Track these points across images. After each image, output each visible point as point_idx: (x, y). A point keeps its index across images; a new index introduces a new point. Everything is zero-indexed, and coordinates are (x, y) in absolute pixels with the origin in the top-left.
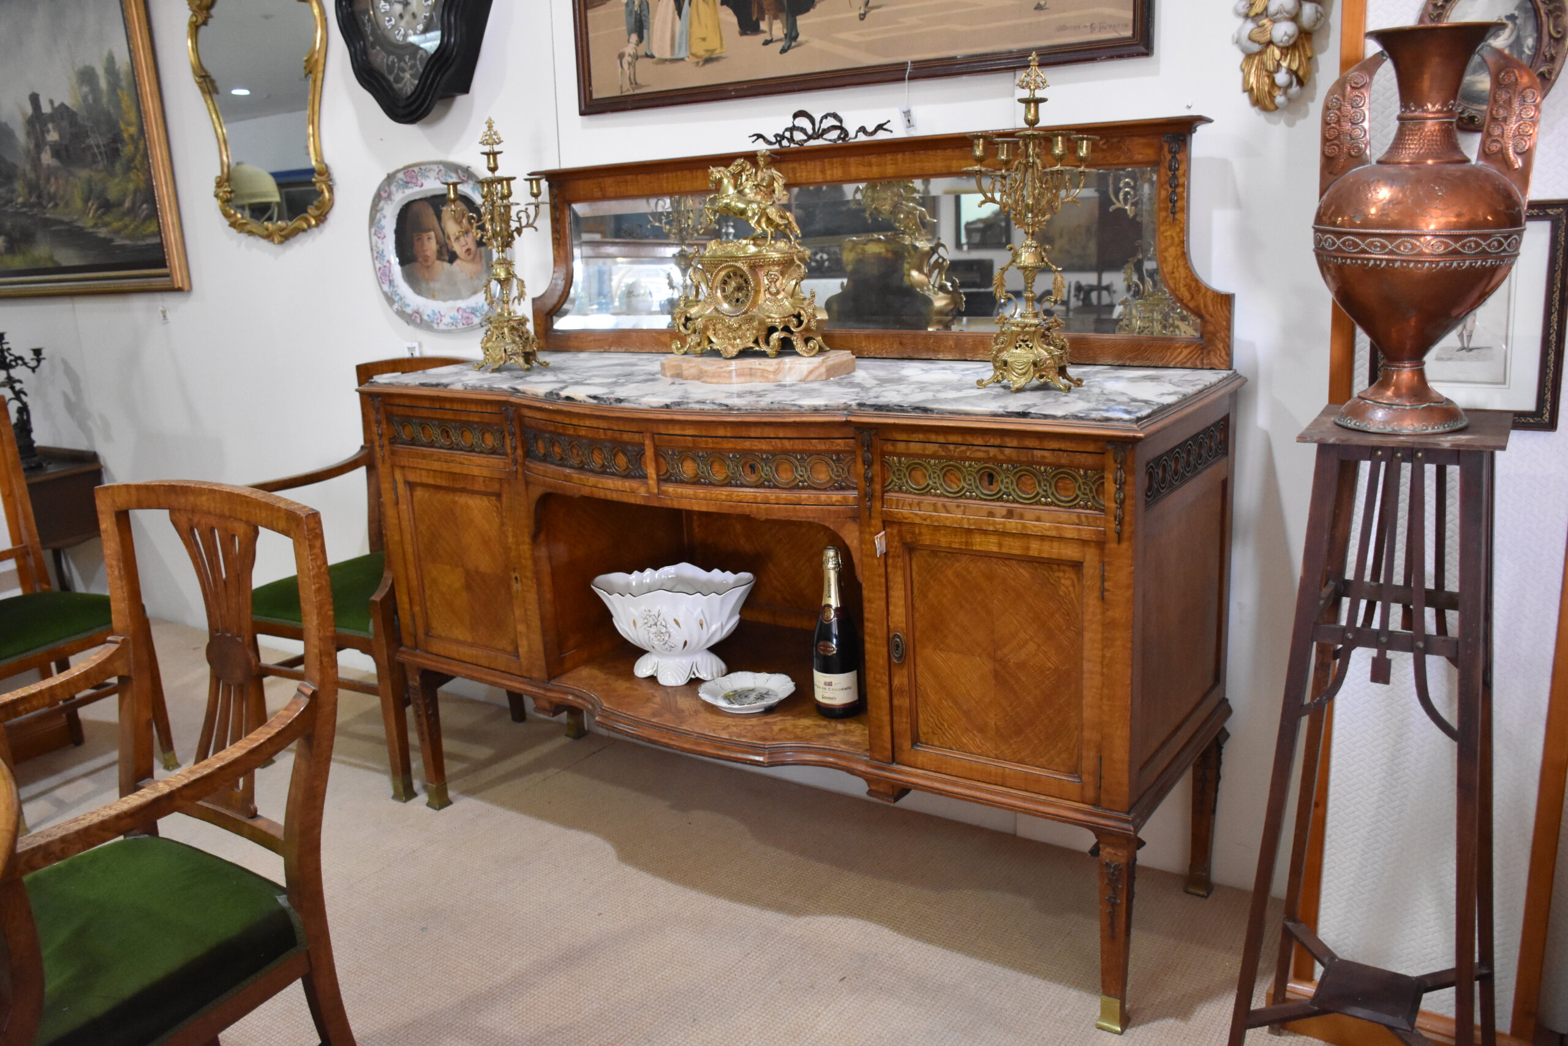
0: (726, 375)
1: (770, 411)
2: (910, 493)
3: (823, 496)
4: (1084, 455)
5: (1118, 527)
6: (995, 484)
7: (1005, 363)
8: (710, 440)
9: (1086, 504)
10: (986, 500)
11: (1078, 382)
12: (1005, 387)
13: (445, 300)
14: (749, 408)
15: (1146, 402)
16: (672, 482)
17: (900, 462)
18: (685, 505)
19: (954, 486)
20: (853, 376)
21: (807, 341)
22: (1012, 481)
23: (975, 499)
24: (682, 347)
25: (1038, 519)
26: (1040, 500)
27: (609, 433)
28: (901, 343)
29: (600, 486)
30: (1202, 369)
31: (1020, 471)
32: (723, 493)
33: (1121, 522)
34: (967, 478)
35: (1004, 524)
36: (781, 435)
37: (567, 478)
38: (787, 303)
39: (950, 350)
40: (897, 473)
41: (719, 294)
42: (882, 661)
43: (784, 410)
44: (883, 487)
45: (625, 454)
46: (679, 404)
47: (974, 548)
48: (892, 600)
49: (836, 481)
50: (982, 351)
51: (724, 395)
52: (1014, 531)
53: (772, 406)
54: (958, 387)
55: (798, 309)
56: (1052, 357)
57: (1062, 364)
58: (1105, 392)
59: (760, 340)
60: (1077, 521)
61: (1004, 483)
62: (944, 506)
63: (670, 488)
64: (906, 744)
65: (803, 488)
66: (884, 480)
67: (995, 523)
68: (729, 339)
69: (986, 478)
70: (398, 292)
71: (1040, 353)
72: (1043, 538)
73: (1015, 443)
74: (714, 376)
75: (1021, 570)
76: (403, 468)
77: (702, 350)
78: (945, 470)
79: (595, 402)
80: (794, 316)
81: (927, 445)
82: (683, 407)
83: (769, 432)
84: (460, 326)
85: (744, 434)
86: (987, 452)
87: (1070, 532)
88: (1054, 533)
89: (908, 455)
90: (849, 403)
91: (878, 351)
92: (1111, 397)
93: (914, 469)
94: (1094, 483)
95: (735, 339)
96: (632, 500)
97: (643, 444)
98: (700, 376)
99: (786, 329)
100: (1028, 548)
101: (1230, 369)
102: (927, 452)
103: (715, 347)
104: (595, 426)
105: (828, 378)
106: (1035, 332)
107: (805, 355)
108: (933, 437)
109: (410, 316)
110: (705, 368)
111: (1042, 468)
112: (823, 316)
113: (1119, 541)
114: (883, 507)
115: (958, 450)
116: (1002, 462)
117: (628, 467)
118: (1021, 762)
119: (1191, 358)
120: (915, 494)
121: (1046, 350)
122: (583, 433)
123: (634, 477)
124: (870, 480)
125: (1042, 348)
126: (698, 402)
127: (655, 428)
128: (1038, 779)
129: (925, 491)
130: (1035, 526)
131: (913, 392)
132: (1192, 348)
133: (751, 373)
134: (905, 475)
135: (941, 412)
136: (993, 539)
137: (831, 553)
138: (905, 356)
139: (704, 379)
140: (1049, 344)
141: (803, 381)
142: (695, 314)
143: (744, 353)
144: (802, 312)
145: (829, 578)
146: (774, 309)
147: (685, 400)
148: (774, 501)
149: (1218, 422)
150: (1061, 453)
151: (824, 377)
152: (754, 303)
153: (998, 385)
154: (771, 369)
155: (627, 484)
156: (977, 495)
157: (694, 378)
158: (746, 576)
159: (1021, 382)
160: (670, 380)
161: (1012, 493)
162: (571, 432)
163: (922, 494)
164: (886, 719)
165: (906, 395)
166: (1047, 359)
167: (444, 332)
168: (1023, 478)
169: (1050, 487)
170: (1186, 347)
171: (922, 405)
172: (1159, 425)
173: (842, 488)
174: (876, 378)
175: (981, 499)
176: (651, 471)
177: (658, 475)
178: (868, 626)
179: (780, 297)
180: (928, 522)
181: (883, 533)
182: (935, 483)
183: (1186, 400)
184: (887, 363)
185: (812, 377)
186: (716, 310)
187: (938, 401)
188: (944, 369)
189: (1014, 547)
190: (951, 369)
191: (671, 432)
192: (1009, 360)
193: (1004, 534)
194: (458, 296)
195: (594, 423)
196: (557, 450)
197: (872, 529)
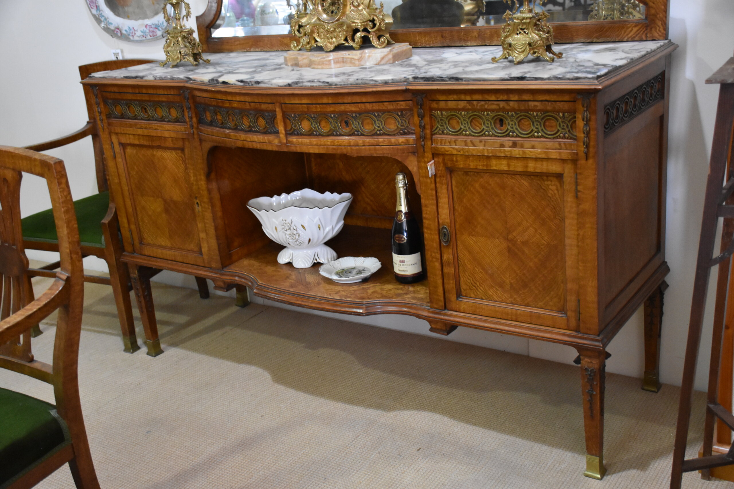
0: (327, 63)
1: (356, 85)
2: (450, 134)
3: (393, 139)
4: (562, 103)
5: (586, 150)
6: (504, 126)
7: (510, 45)
8: (318, 106)
9: (564, 135)
10: (498, 136)
11: (560, 55)
12: (511, 61)
13: (136, 20)
14: (342, 83)
15: (605, 65)
16: (295, 135)
17: (442, 114)
18: (305, 149)
19: (478, 128)
20: (411, 60)
21: (379, 37)
22: (515, 123)
23: (491, 136)
24: (298, 45)
25: (533, 147)
26: (534, 134)
27: (252, 104)
28: (442, 37)
29: (248, 140)
30: (647, 40)
31: (521, 116)
32: (329, 140)
33: (587, 147)
34: (486, 122)
35: (510, 151)
36: (364, 100)
37: (227, 136)
38: (365, 12)
39: (475, 39)
40: (440, 122)
41: (320, 8)
42: (435, 245)
43: (365, 84)
44: (432, 131)
45: (264, 118)
46: (297, 83)
47: (492, 168)
48: (440, 205)
49: (401, 129)
50: (496, 39)
51: (326, 76)
52: (518, 156)
53: (357, 82)
54: (479, 63)
55: (372, 16)
56: (542, 39)
57: (548, 43)
58: (578, 60)
59: (348, 39)
60: (558, 147)
61: (510, 125)
62: (472, 142)
63: (294, 139)
64: (453, 297)
65: (380, 135)
66: (432, 127)
67: (505, 151)
68: (328, 39)
69: (498, 122)
70: (103, 14)
71: (533, 37)
72: (536, 159)
73: (516, 98)
74: (319, 64)
75: (523, 181)
76: (117, 134)
77: (311, 47)
78: (471, 118)
79: (242, 84)
80: (370, 21)
81: (459, 102)
82: (299, 85)
83: (357, 99)
84: (149, 37)
85: (340, 101)
86: (498, 105)
87: (554, 154)
88: (544, 156)
89: (447, 110)
90: (408, 77)
91: (427, 43)
92: (581, 64)
93: (451, 119)
94: (569, 122)
95: (332, 38)
96: (270, 148)
97: (275, 111)
98: (310, 65)
99: (365, 30)
100: (527, 167)
101: (666, 39)
102: (459, 107)
103: (319, 44)
104: (243, 100)
105: (394, 62)
106: (529, 22)
107: (378, 47)
108: (463, 97)
109: (113, 31)
110: (313, 59)
111: (535, 114)
112: (389, 20)
113: (587, 159)
114: (432, 144)
115: (479, 105)
116: (508, 111)
117: (266, 127)
118: (527, 305)
119: (639, 33)
120: (452, 135)
121: (537, 35)
122: (235, 105)
123: (270, 133)
124: (423, 128)
125: (535, 33)
126: (310, 81)
127: (282, 100)
128: (539, 316)
129: (459, 133)
130: (531, 152)
131: (449, 68)
132: (639, 26)
133: (344, 61)
134: (445, 123)
135: (468, 80)
136: (504, 162)
137: (400, 177)
138: (445, 45)
139: (313, 66)
140: (539, 30)
141: (378, 64)
142: (305, 22)
143: (339, 48)
144: (375, 18)
145: (400, 194)
146: (357, 17)
147: (301, 80)
148: (362, 144)
149: (657, 77)
150: (546, 103)
151: (391, 61)
152: (344, 13)
153: (506, 60)
154: (356, 57)
155: (266, 138)
156: (493, 134)
157: (306, 66)
158: (347, 195)
159: (521, 57)
160: (290, 68)
161: (516, 131)
162: (227, 105)
163: (457, 135)
164: (440, 281)
165: (445, 70)
166: (538, 41)
167: (137, 41)
168: (522, 121)
169: (541, 126)
170: (635, 26)
171: (455, 76)
172: (613, 80)
173: (405, 134)
174: (425, 60)
175: (496, 136)
176: (281, 128)
177: (286, 131)
178: (426, 222)
179: (360, 8)
180: (462, 153)
181: (433, 161)
182: (465, 127)
183: (633, 62)
184: (433, 50)
185: (383, 62)
186: (319, 19)
187: (465, 73)
188: (471, 52)
189: (519, 167)
190: (476, 52)
191: (293, 102)
192: (513, 43)
193: (511, 158)
194: (145, 17)
195: (242, 98)
196: (219, 117)
197: (426, 160)
